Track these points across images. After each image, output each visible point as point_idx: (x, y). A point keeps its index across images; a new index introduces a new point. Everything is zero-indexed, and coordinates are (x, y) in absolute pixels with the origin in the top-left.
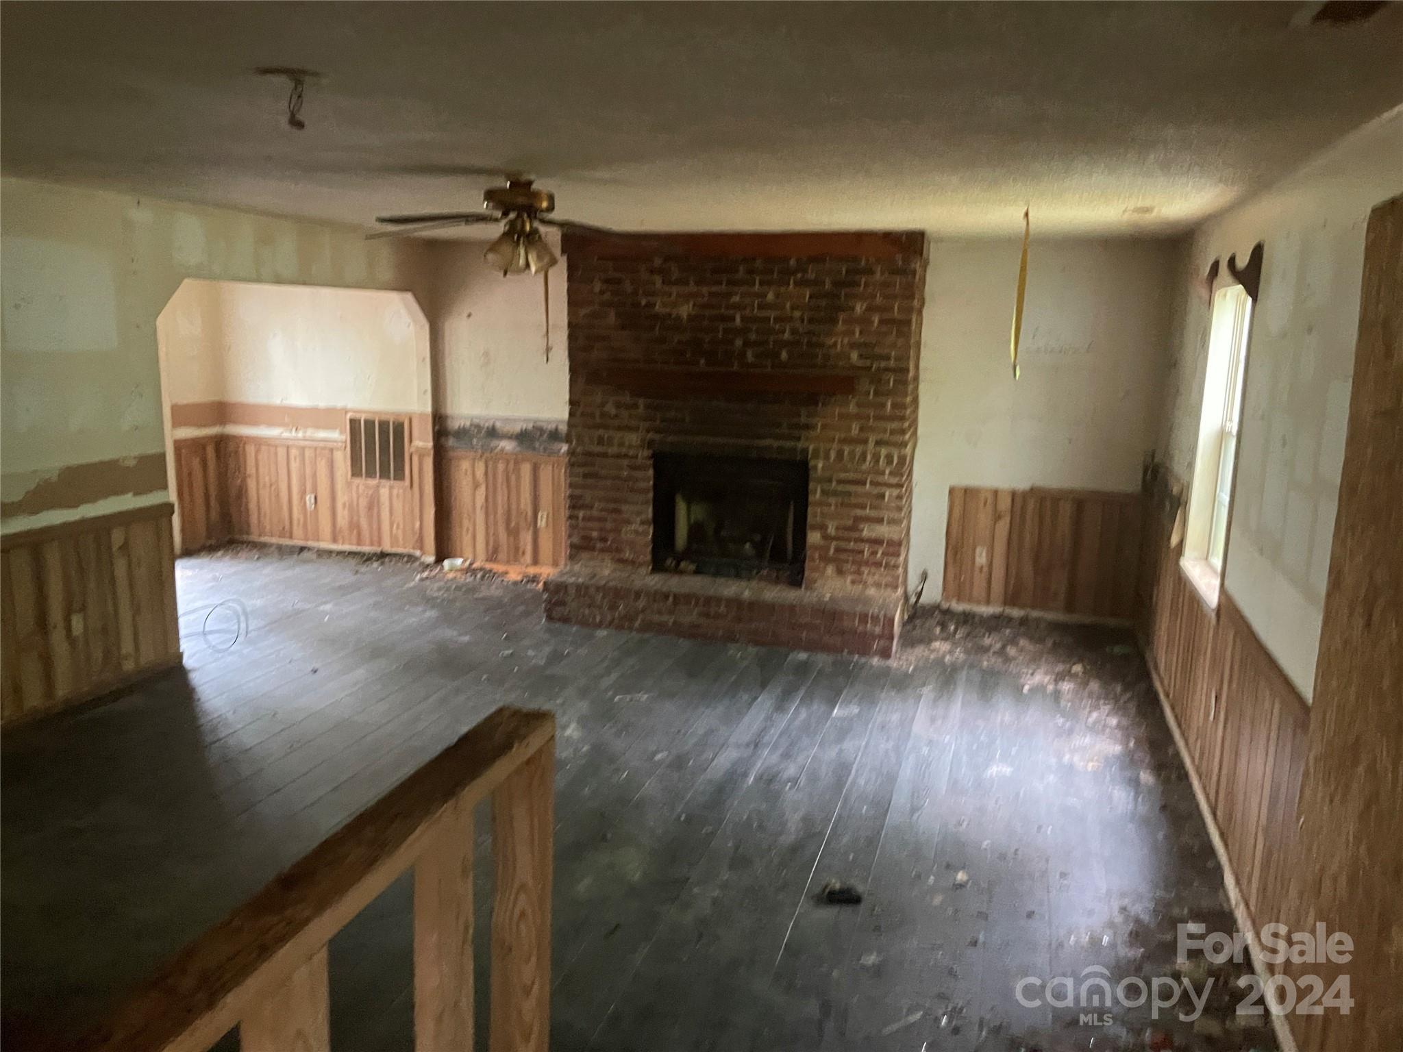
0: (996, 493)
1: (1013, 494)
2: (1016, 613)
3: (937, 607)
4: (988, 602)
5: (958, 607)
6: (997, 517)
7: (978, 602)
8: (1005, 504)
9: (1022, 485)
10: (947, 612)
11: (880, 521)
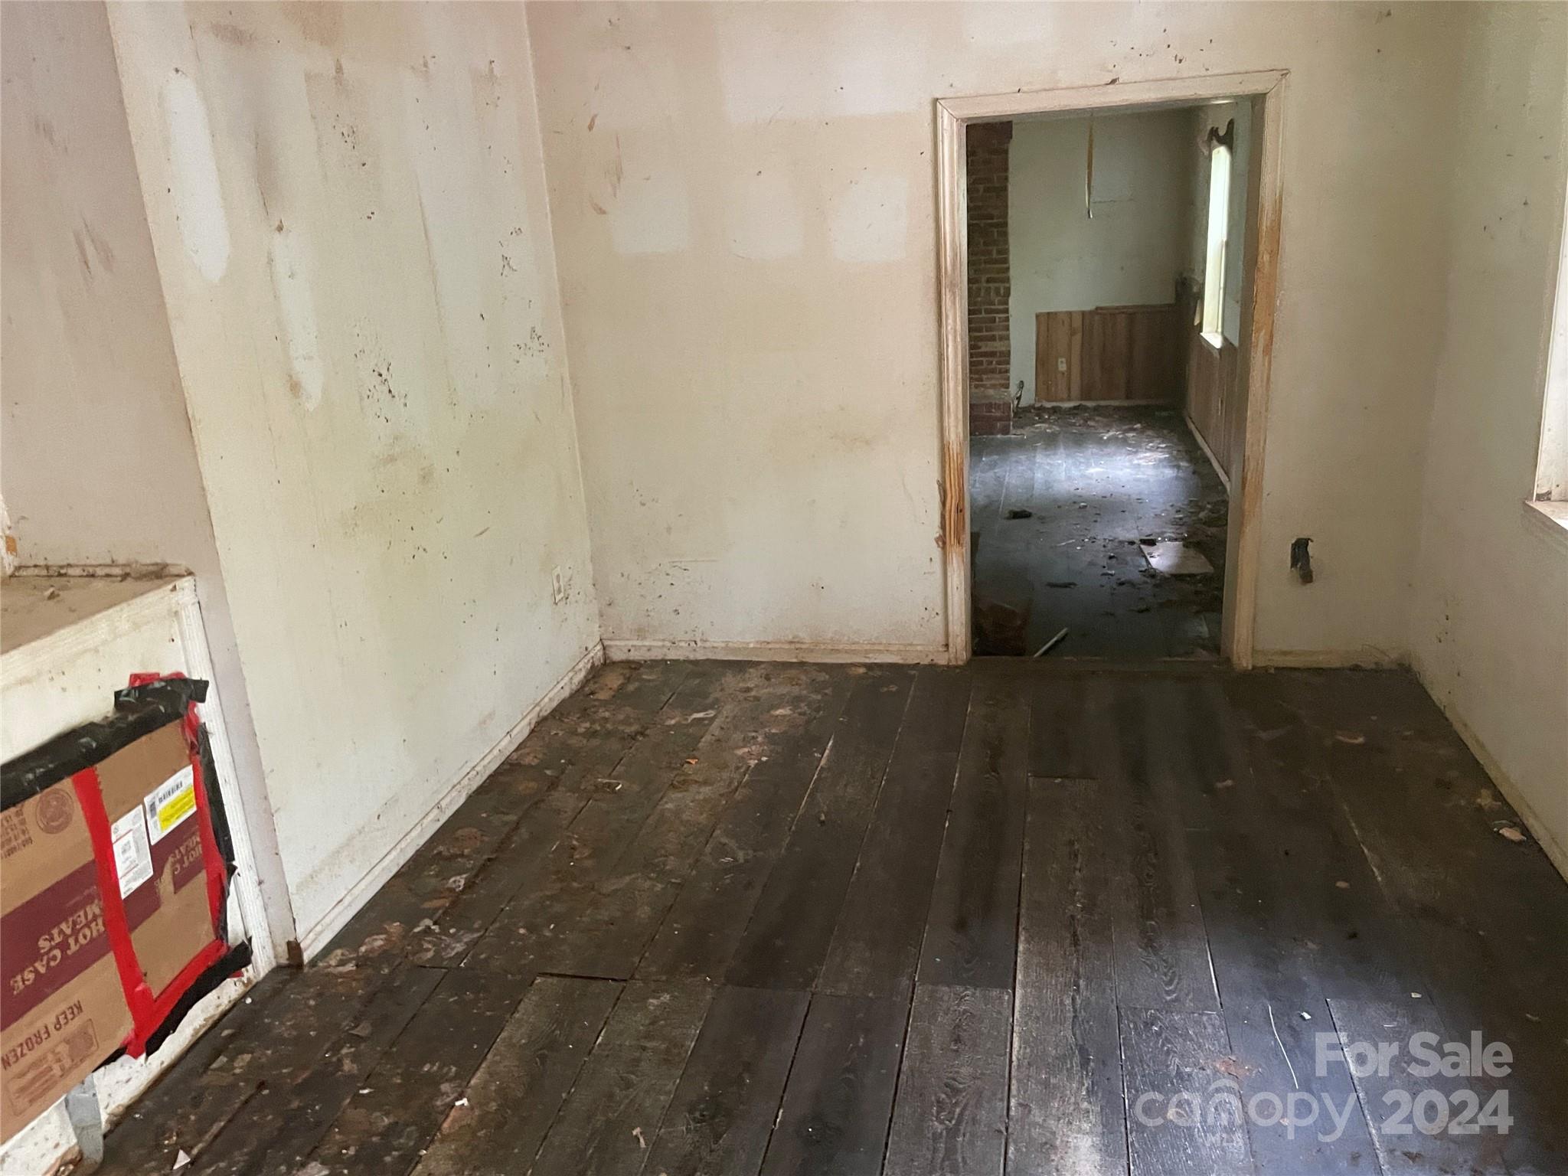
0: (1070, 314)
1: (1083, 313)
2: (1090, 404)
3: (1032, 407)
4: (1069, 399)
5: (1048, 405)
6: (1073, 333)
7: (1062, 400)
8: (1077, 323)
9: (1089, 307)
10: (1042, 409)
11: (993, 338)
